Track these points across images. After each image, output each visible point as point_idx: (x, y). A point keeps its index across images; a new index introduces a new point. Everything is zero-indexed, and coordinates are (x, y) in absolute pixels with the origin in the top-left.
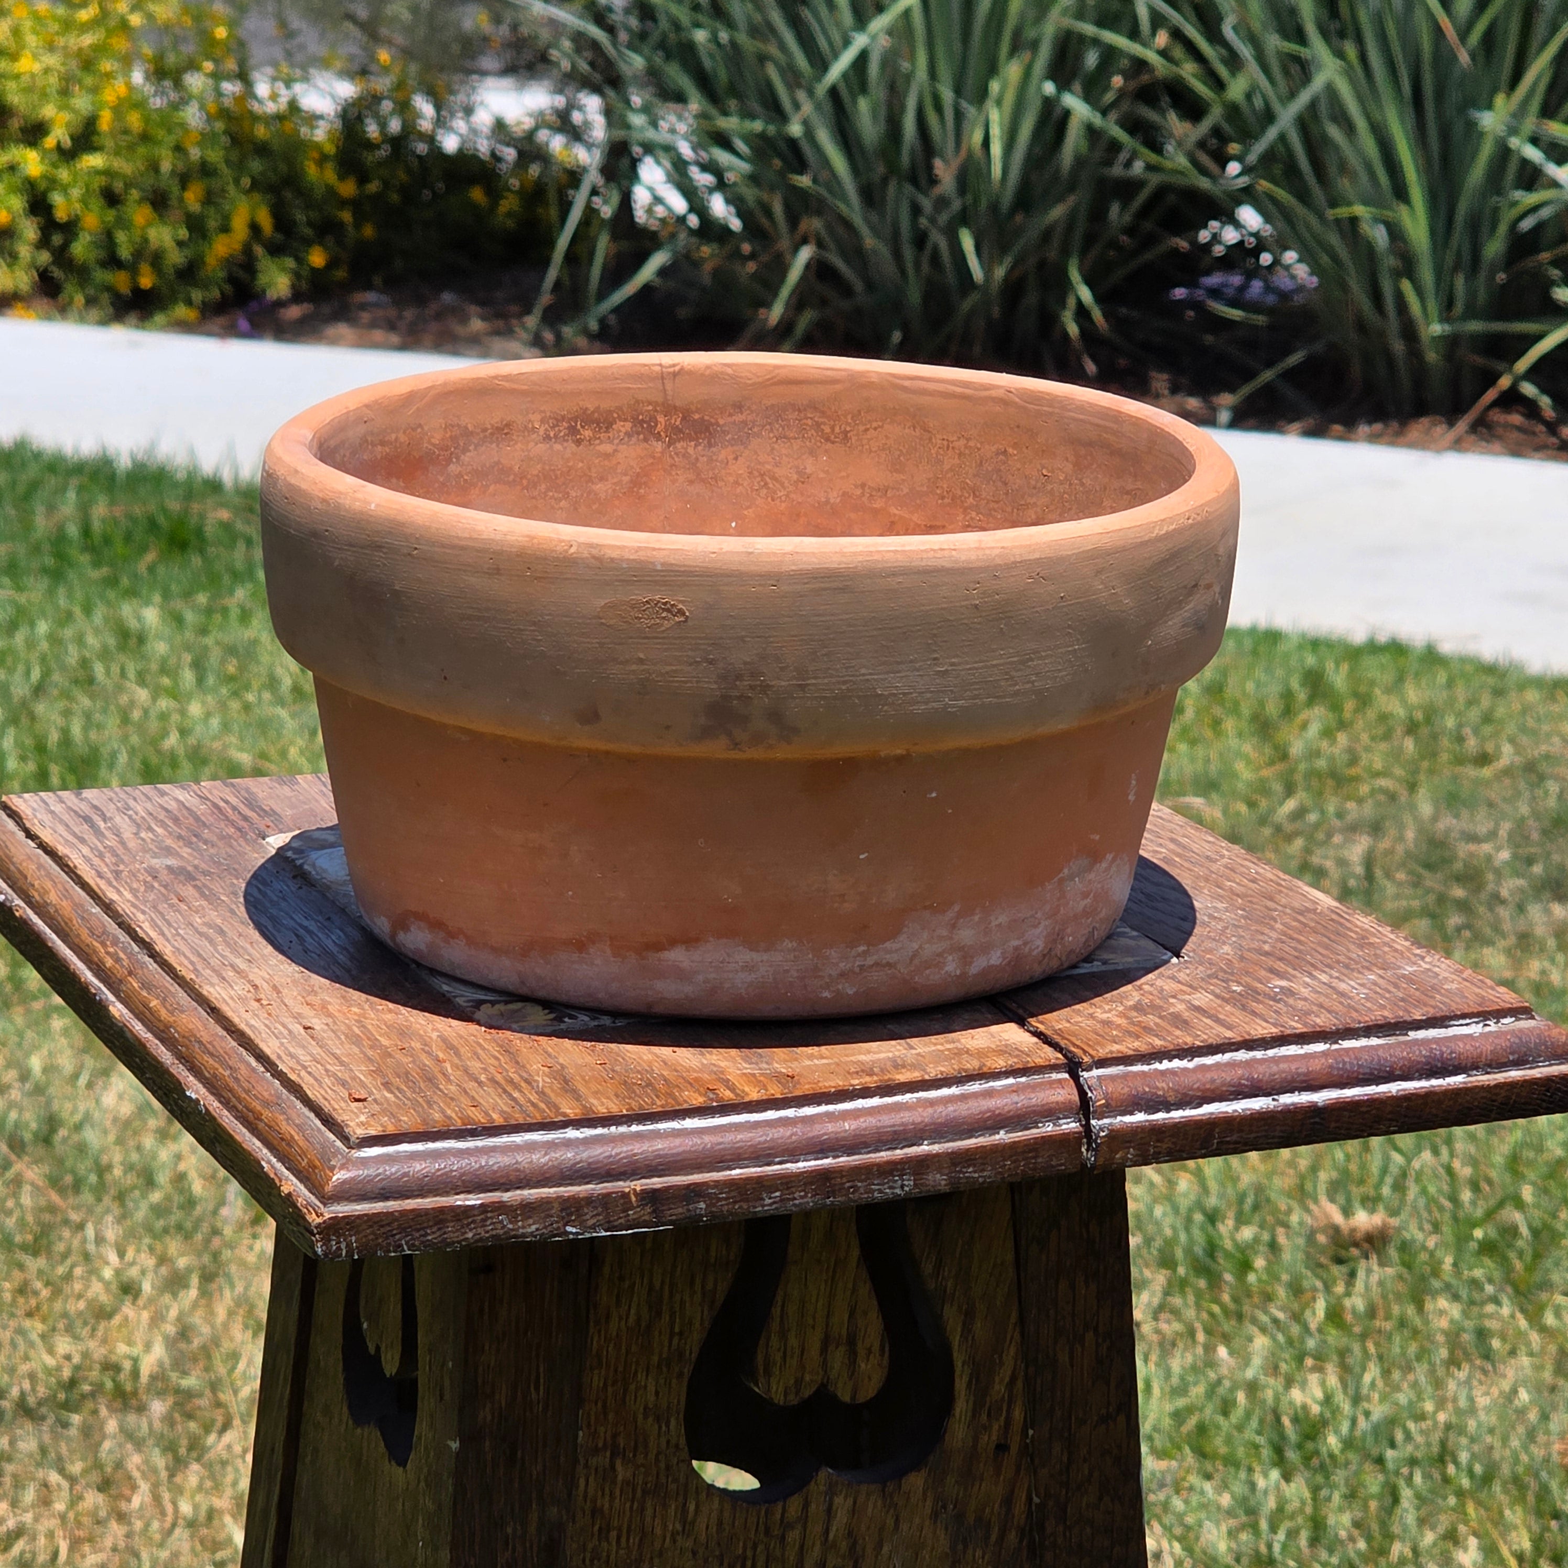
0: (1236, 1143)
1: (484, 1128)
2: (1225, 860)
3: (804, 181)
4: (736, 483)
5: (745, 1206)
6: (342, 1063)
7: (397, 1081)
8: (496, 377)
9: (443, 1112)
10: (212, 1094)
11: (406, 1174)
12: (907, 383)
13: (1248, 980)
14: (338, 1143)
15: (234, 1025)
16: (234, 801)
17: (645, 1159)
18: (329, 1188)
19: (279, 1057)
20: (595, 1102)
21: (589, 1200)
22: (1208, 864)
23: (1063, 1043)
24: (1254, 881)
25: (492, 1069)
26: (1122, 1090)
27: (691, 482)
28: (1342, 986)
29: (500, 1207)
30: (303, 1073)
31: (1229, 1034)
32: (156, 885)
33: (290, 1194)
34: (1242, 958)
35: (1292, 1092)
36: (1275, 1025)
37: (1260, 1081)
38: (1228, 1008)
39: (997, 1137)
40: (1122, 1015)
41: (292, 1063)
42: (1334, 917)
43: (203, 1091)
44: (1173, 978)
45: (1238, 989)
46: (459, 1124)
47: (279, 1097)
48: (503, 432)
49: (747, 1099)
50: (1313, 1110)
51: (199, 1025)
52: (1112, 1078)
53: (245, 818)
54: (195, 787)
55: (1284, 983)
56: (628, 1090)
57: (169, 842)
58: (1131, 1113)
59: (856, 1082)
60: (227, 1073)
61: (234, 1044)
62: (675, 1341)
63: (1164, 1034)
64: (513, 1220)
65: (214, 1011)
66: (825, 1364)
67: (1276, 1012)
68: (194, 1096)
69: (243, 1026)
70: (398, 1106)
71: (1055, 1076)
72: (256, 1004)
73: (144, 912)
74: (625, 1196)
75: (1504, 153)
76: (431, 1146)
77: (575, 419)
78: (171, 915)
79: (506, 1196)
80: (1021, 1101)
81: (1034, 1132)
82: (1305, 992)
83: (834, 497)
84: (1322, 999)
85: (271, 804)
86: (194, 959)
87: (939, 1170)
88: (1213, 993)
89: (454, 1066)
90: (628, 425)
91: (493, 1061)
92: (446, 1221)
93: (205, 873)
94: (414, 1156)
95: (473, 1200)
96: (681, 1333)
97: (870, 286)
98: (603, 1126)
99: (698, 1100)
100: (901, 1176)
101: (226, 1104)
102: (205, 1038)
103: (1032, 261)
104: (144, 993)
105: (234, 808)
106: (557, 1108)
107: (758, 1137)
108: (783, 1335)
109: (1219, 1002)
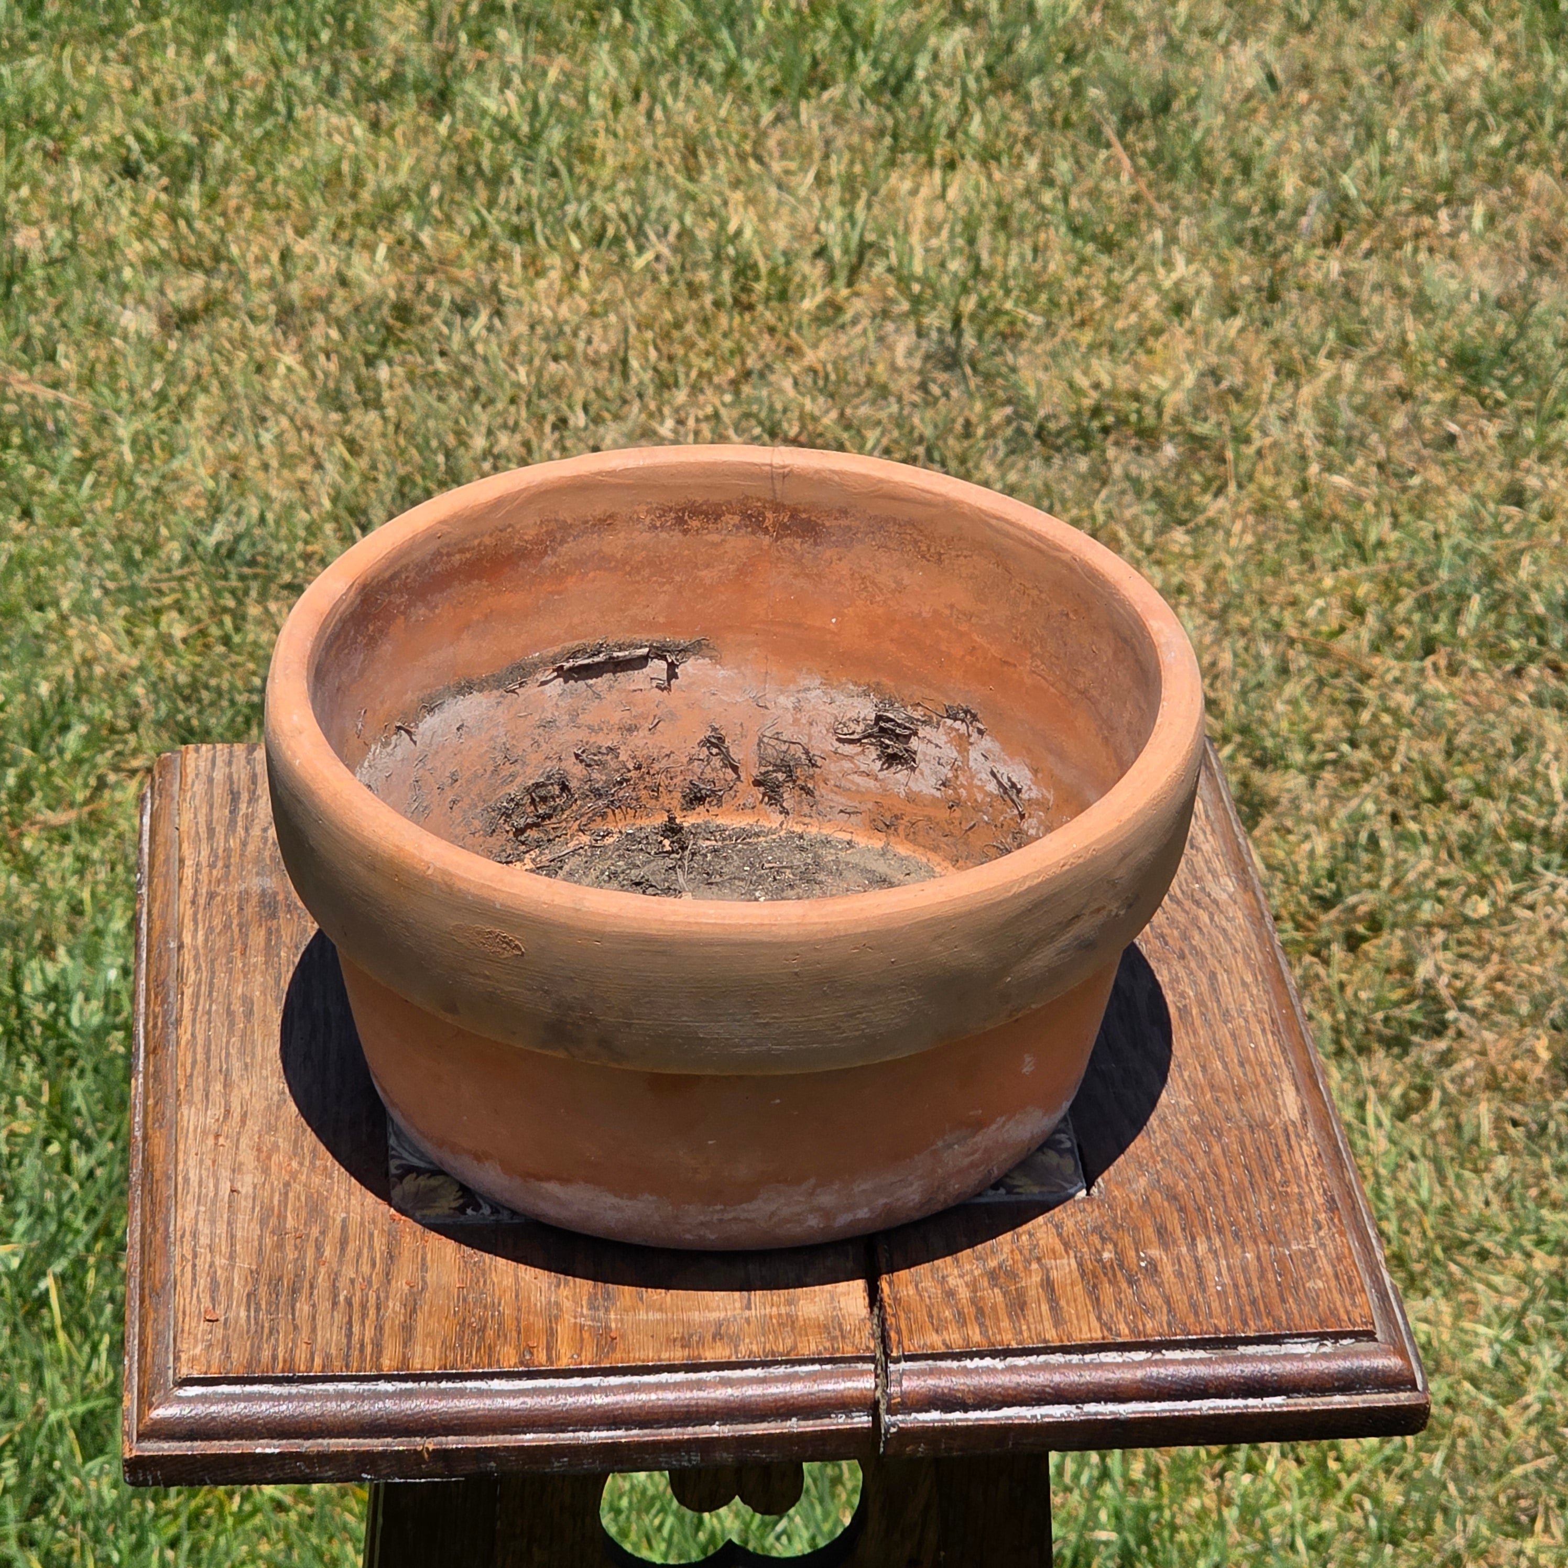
0: (1033, 1444)
4: (838, 582)
5: (534, 1467)
6: (231, 1254)
7: (263, 1291)
8: (599, 473)
9: (275, 1348)
11: (214, 1419)
12: (994, 522)
13: (1128, 1243)
14: (171, 1373)
18: (141, 1426)
20: (419, 1350)
21: (383, 1455)
23: (889, 1322)
25: (358, 1283)
26: (921, 1389)
27: (796, 576)
28: (1211, 1267)
29: (297, 1455)
30: (188, 1266)
31: (1051, 1334)
35: (1099, 1401)
36: (1103, 1326)
37: (1065, 1390)
38: (1078, 1288)
39: (787, 1425)
41: (188, 1248)
48: (606, 522)
49: (555, 1367)
52: (917, 1373)
56: (459, 1334)
58: (928, 1411)
63: (991, 1324)
64: (310, 1467)
67: (1119, 1303)
70: (241, 1334)
71: (859, 1367)
72: (211, 1143)
74: (418, 1454)
76: (246, 1389)
77: (683, 510)
79: (306, 1445)
81: (825, 1424)
82: (1168, 1272)
83: (926, 612)
84: (1176, 1288)
87: (726, 1450)
89: (328, 1272)
90: (737, 519)
91: (367, 1269)
92: (246, 1464)
94: (229, 1398)
95: (272, 1448)
98: (414, 1382)
99: (510, 1361)
109: (1076, 1275)
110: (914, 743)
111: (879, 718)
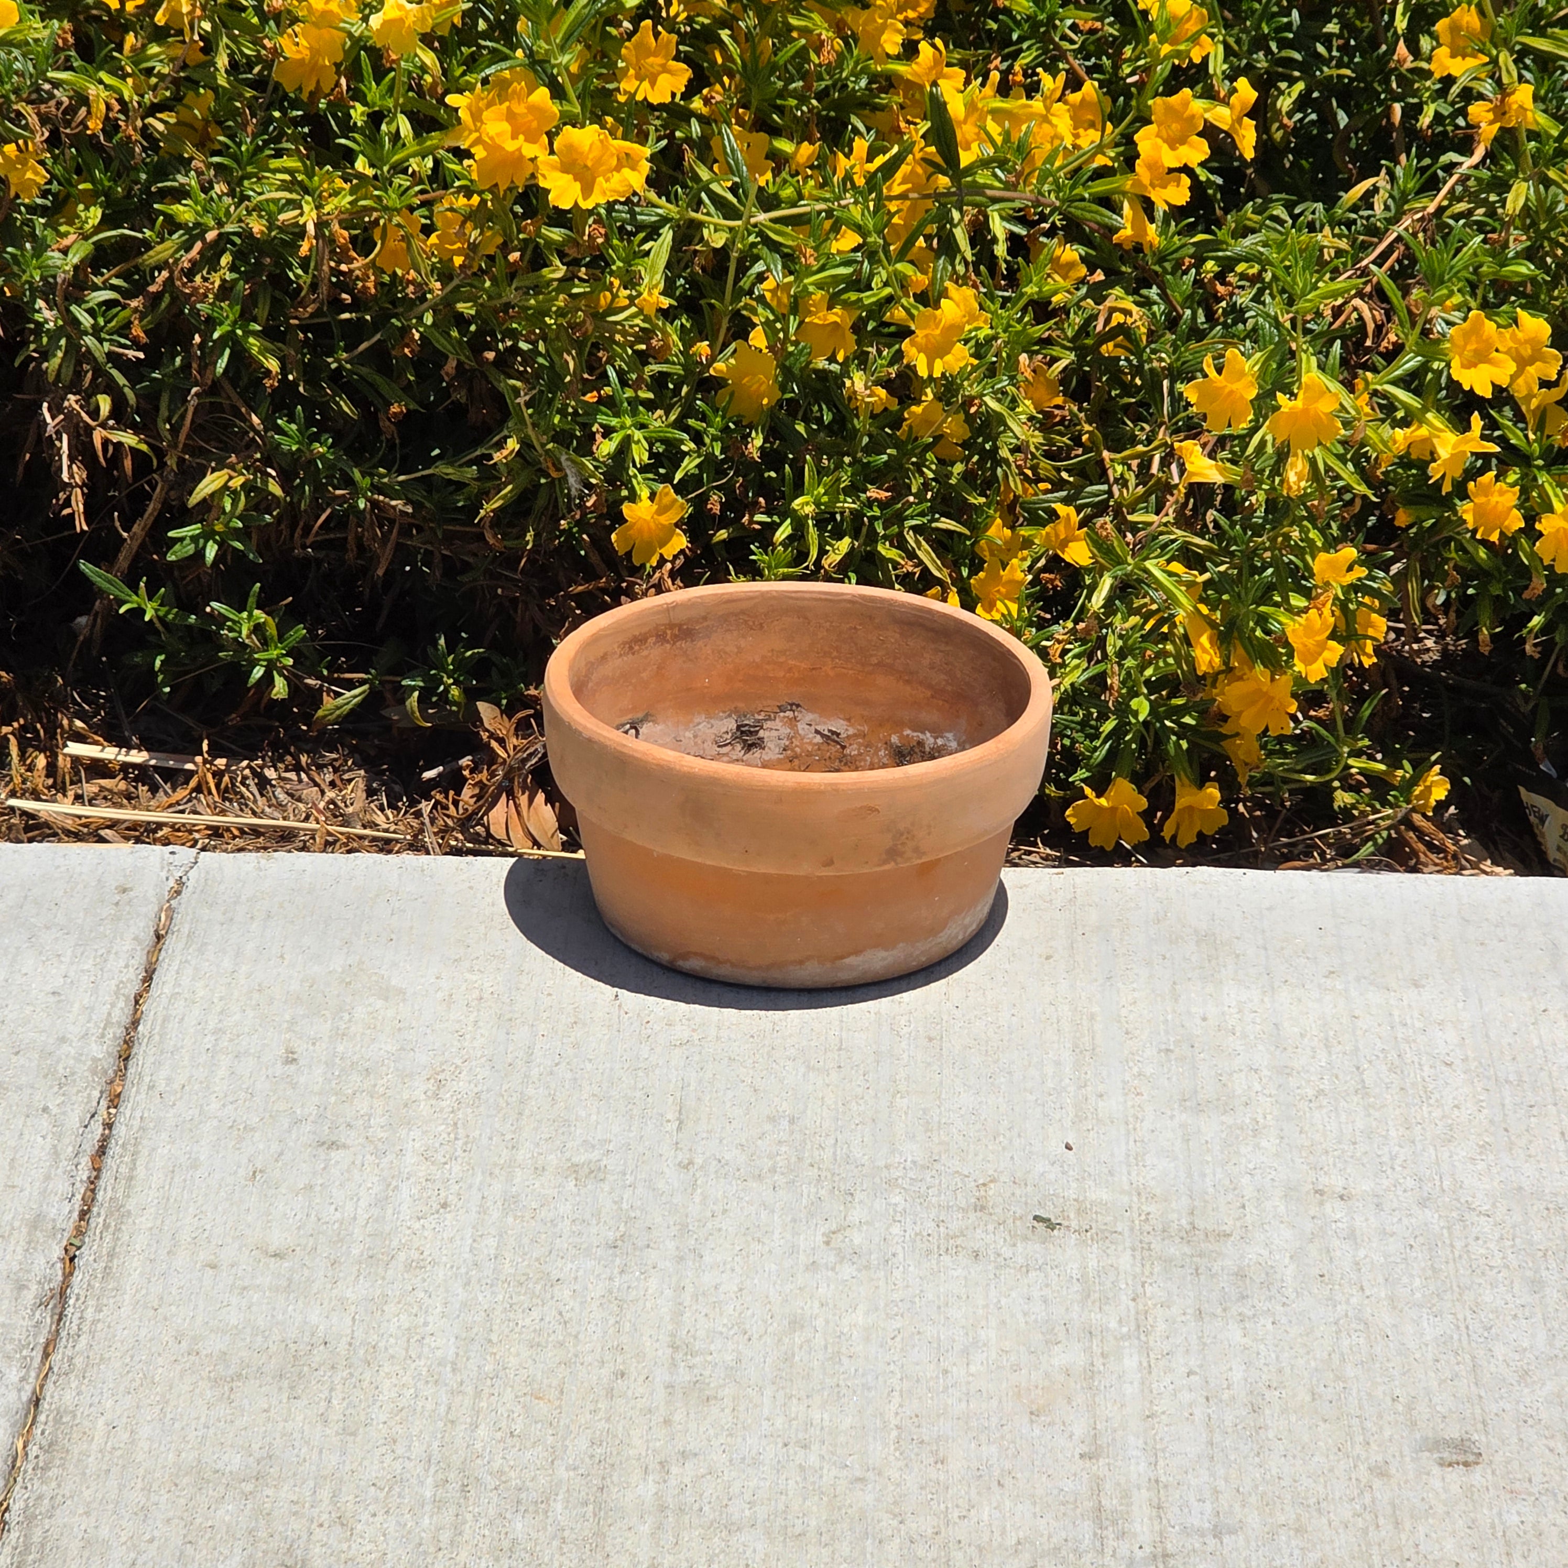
4: (707, 658)
27: (685, 662)
77: (631, 642)
83: (758, 659)
90: (654, 639)
110: (761, 734)
111: (738, 727)
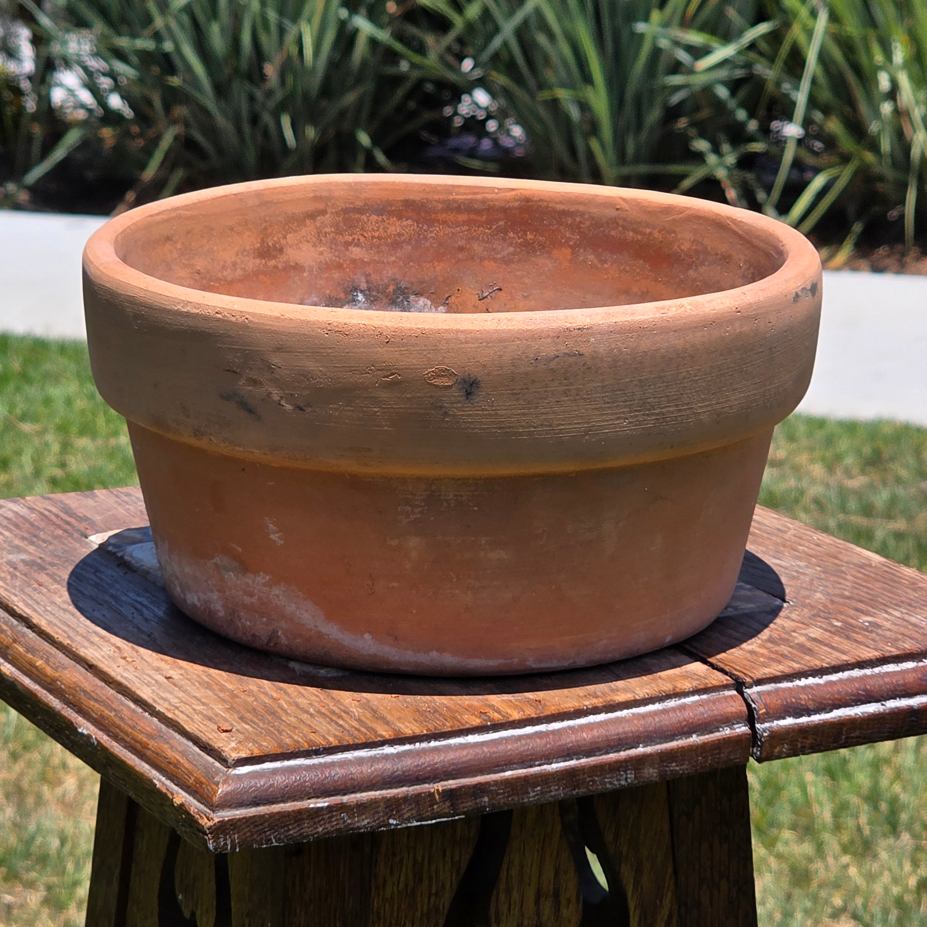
0: (858, 737)
1: (325, 749)
2: (793, 532)
3: (175, 81)
5: (516, 798)
6: (204, 704)
7: (248, 715)
9: (291, 737)
10: (101, 730)
11: (272, 786)
13: (843, 617)
14: (217, 764)
15: (112, 678)
16: (54, 510)
17: (443, 767)
18: (216, 799)
19: (155, 701)
20: (401, 725)
21: (406, 799)
22: (780, 534)
23: (727, 669)
24: (818, 545)
25: (316, 704)
26: (775, 702)
28: (913, 620)
29: (342, 807)
30: (177, 712)
31: (845, 658)
32: (18, 574)
33: (182, 805)
34: (832, 602)
35: (895, 698)
36: (876, 649)
37: (871, 691)
38: (837, 638)
39: (691, 740)
40: (761, 646)
41: (166, 705)
42: (886, 569)
43: (92, 728)
44: (788, 618)
45: (838, 624)
46: (306, 746)
47: (160, 731)
49: (511, 719)
50: (911, 711)
51: (81, 678)
52: (769, 693)
53: (68, 523)
54: (22, 501)
55: (870, 619)
56: (422, 715)
57: (17, 542)
58: (784, 718)
59: (587, 703)
60: (112, 714)
61: (112, 692)
62: (433, 899)
63: (798, 659)
64: (352, 817)
65: (91, 667)
66: (538, 914)
67: (873, 640)
68: (85, 732)
69: (119, 678)
70: (256, 734)
71: (727, 693)
72: (123, 662)
73: (15, 595)
74: (431, 795)
75: (656, 52)
76: (287, 763)
78: (36, 596)
79: (345, 799)
80: (705, 713)
81: (716, 735)
82: (888, 625)
84: (902, 629)
85: (81, 512)
86: (65, 628)
87: (652, 765)
88: (821, 627)
89: (286, 702)
91: (314, 698)
92: (302, 819)
93: (52, 564)
94: (275, 772)
95: (323, 803)
96: (437, 894)
97: (220, 151)
98: (410, 743)
99: (476, 722)
100: (625, 771)
101: (115, 737)
102: (89, 688)
103: (331, 132)
104: (30, 656)
105: (57, 516)
106: (376, 732)
107: (521, 747)
108: (509, 891)
109: (828, 634)
